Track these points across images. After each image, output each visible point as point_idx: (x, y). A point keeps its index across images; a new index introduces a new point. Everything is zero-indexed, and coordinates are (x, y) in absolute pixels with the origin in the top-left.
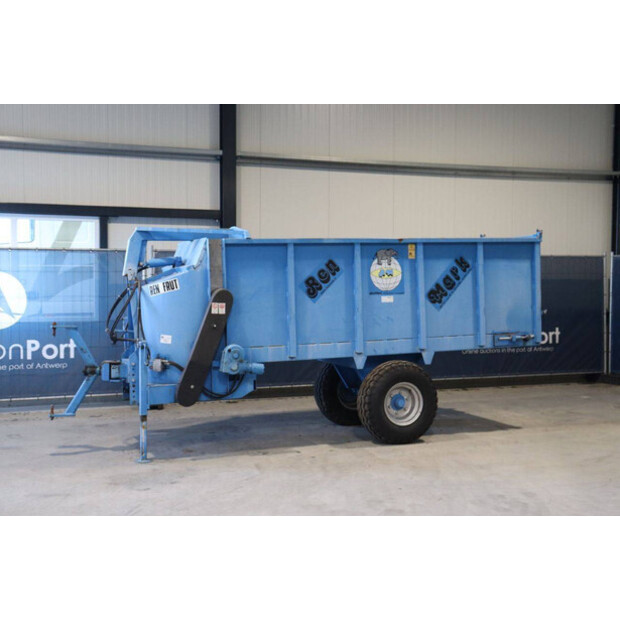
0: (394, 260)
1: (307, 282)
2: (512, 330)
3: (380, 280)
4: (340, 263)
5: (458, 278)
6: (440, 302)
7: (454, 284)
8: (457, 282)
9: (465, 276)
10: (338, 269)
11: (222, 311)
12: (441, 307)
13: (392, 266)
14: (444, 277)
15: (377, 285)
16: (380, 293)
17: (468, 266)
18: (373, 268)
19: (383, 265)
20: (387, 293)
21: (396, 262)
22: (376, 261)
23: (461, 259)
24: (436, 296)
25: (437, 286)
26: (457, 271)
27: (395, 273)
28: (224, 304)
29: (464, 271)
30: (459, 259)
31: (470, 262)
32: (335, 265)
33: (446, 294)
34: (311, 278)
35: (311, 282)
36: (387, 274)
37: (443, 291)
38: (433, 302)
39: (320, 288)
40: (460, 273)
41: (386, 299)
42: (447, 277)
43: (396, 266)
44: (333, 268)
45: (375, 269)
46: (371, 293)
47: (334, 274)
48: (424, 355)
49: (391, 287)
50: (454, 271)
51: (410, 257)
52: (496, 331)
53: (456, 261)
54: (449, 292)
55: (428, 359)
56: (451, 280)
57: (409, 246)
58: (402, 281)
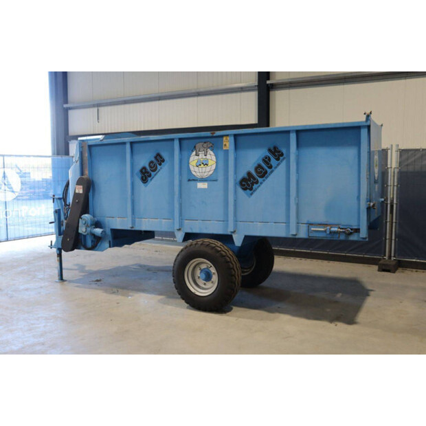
0: (210, 152)
1: (141, 171)
2: (331, 221)
3: (196, 169)
4: (165, 155)
5: (270, 167)
6: (251, 189)
7: (266, 172)
8: (269, 170)
9: (278, 165)
10: (163, 161)
11: (81, 192)
12: (252, 194)
13: (208, 156)
14: (256, 165)
15: (194, 173)
16: (196, 180)
17: (282, 155)
18: (191, 159)
19: (200, 155)
20: (203, 180)
21: (212, 153)
22: (194, 153)
23: (275, 148)
24: (248, 183)
25: (249, 174)
26: (270, 159)
27: (210, 163)
28: (82, 187)
29: (278, 159)
30: (272, 149)
31: (284, 151)
32: (161, 157)
33: (257, 182)
34: (144, 168)
35: (144, 171)
36: (203, 163)
37: (254, 178)
38: (245, 189)
39: (150, 176)
40: (273, 162)
41: (201, 185)
42: (259, 166)
43: (211, 157)
44: (159, 159)
45: (193, 159)
46: (189, 180)
47: (160, 164)
48: (235, 236)
49: (205, 175)
50: (266, 160)
51: (224, 148)
52: (312, 221)
53: (270, 150)
54: (260, 180)
55: (238, 241)
56: (263, 169)
57: (224, 138)
58: (215, 170)
